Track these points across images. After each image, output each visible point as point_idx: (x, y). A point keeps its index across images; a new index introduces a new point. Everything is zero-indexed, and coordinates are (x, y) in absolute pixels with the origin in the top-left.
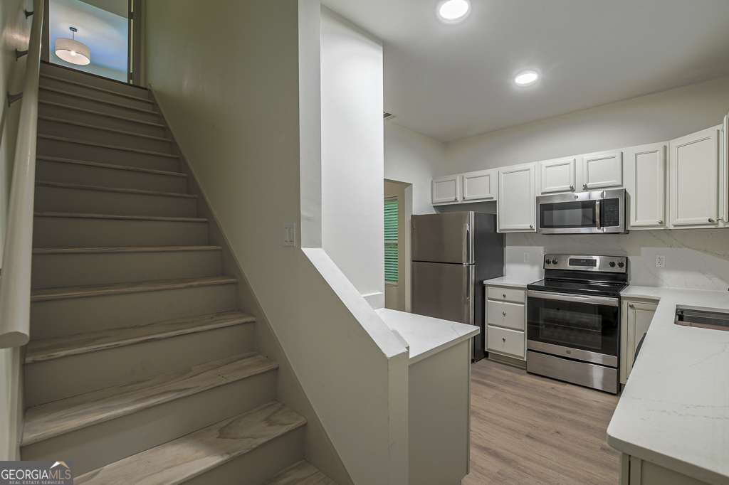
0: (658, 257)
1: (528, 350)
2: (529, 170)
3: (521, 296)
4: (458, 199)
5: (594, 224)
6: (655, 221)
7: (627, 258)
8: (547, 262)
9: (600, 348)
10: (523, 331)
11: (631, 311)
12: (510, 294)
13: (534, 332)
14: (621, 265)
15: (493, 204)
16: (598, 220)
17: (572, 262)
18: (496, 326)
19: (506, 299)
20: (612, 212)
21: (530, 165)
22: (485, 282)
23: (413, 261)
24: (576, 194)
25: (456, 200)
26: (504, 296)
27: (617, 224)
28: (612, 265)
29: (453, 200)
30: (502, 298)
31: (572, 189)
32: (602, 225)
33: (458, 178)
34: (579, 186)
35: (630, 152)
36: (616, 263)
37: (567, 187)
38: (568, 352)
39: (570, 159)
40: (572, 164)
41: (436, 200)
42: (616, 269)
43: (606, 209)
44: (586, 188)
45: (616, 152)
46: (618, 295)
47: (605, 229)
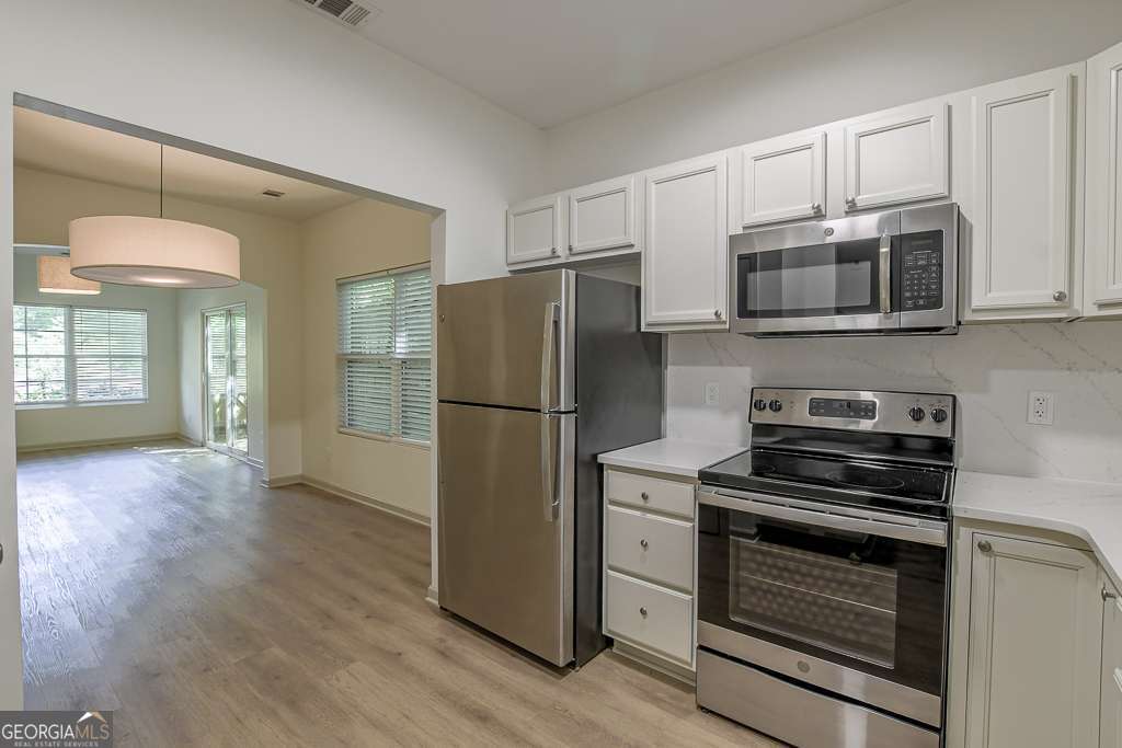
0: (1034, 395)
1: (701, 647)
2: (713, 169)
3: (684, 499)
4: (559, 253)
5: (874, 307)
6: (1045, 295)
7: (954, 397)
8: (758, 405)
9: (889, 665)
10: (691, 593)
11: (981, 560)
12: (663, 493)
13: (715, 602)
14: (939, 417)
15: (633, 261)
16: (884, 295)
17: (817, 407)
18: (627, 573)
19: (649, 505)
20: (925, 268)
21: (716, 158)
22: (602, 458)
23: (440, 401)
24: (827, 224)
25: (554, 254)
26: (644, 497)
27: (935, 302)
28: (917, 415)
29: (549, 254)
30: (641, 502)
31: (819, 214)
32: (897, 305)
33: (559, 201)
34: (836, 202)
35: (971, 103)
36: (928, 411)
37: (806, 208)
38: (803, 667)
39: (812, 135)
40: (818, 150)
41: (515, 256)
42: (927, 428)
43: (909, 260)
44: (853, 209)
45: (934, 107)
46: (943, 514)
47: (906, 319)
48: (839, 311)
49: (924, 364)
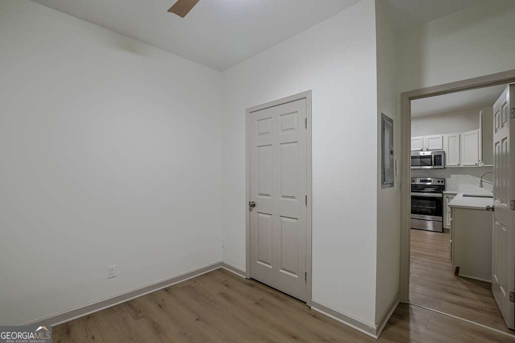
0: (457, 178)
5: (431, 165)
6: (456, 164)
7: (445, 179)
8: (412, 181)
11: (447, 199)
14: (442, 182)
16: (433, 163)
17: (421, 181)
20: (439, 160)
24: (424, 152)
27: (441, 165)
28: (439, 182)
31: (422, 150)
32: (435, 165)
34: (425, 149)
35: (446, 136)
37: (420, 149)
38: (422, 217)
39: (421, 137)
40: (422, 139)
42: (441, 184)
43: (437, 158)
44: (428, 150)
45: (440, 136)
46: (442, 193)
47: (436, 167)
48: (420, 166)
49: (440, 174)
